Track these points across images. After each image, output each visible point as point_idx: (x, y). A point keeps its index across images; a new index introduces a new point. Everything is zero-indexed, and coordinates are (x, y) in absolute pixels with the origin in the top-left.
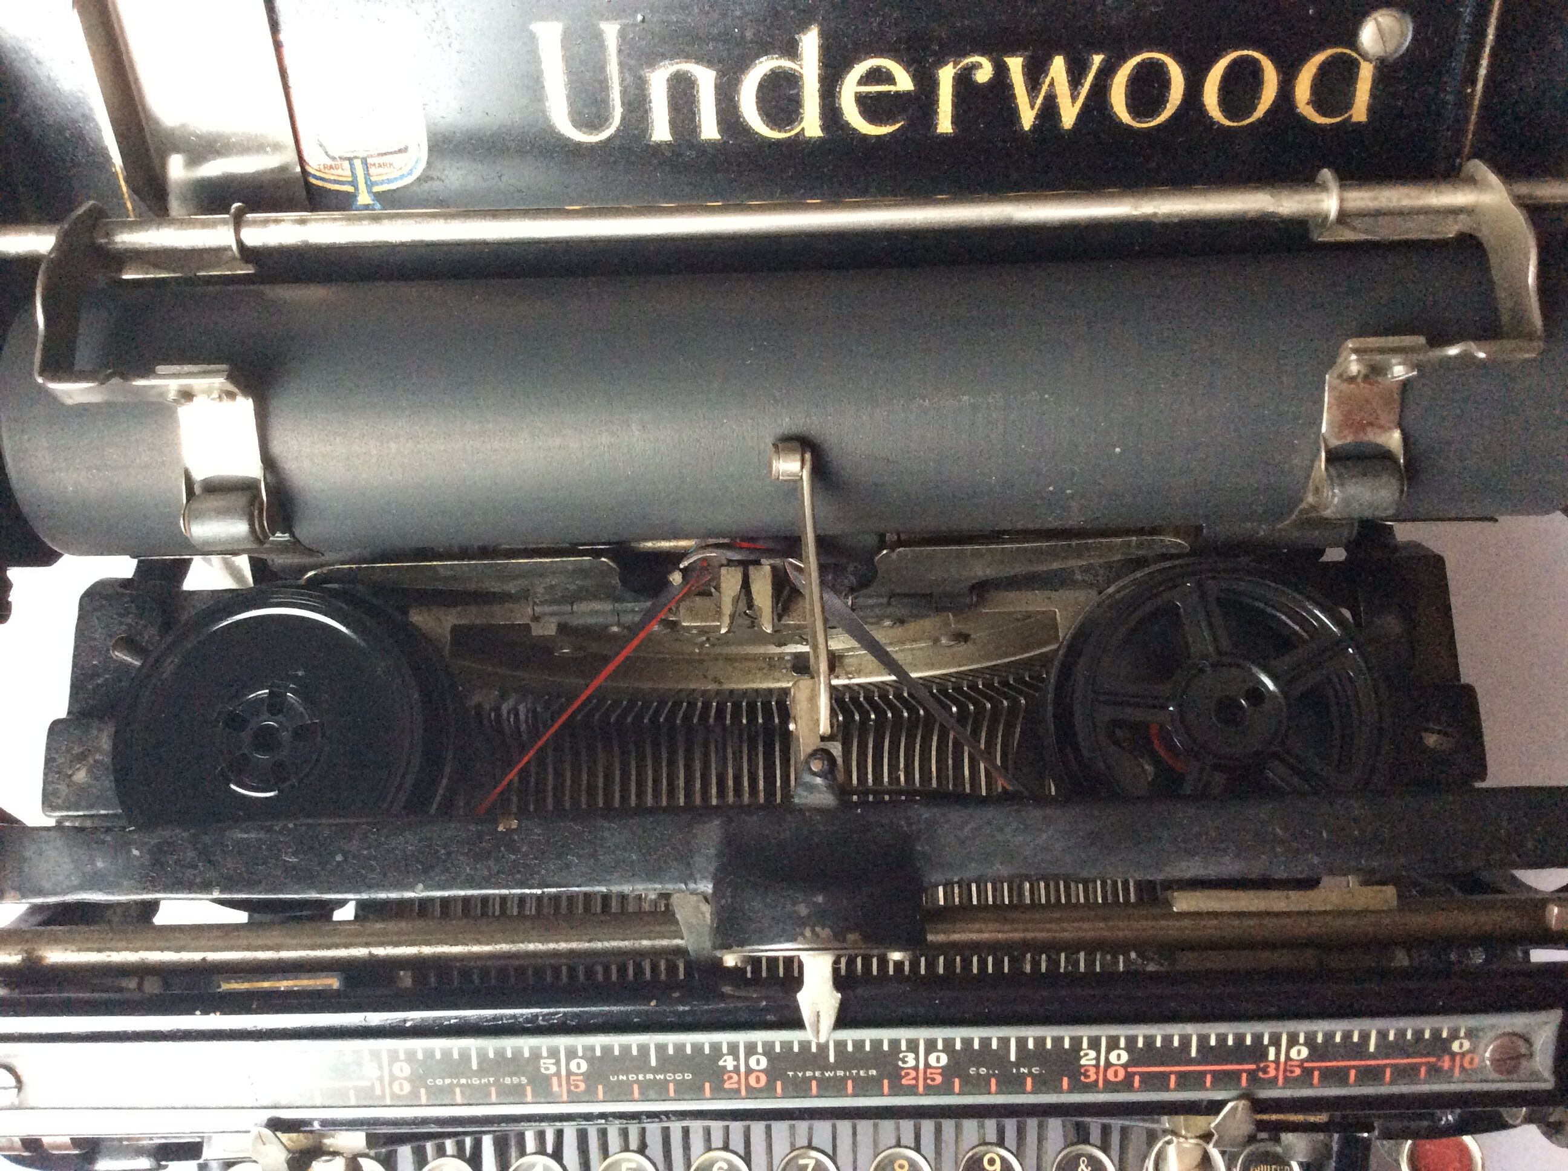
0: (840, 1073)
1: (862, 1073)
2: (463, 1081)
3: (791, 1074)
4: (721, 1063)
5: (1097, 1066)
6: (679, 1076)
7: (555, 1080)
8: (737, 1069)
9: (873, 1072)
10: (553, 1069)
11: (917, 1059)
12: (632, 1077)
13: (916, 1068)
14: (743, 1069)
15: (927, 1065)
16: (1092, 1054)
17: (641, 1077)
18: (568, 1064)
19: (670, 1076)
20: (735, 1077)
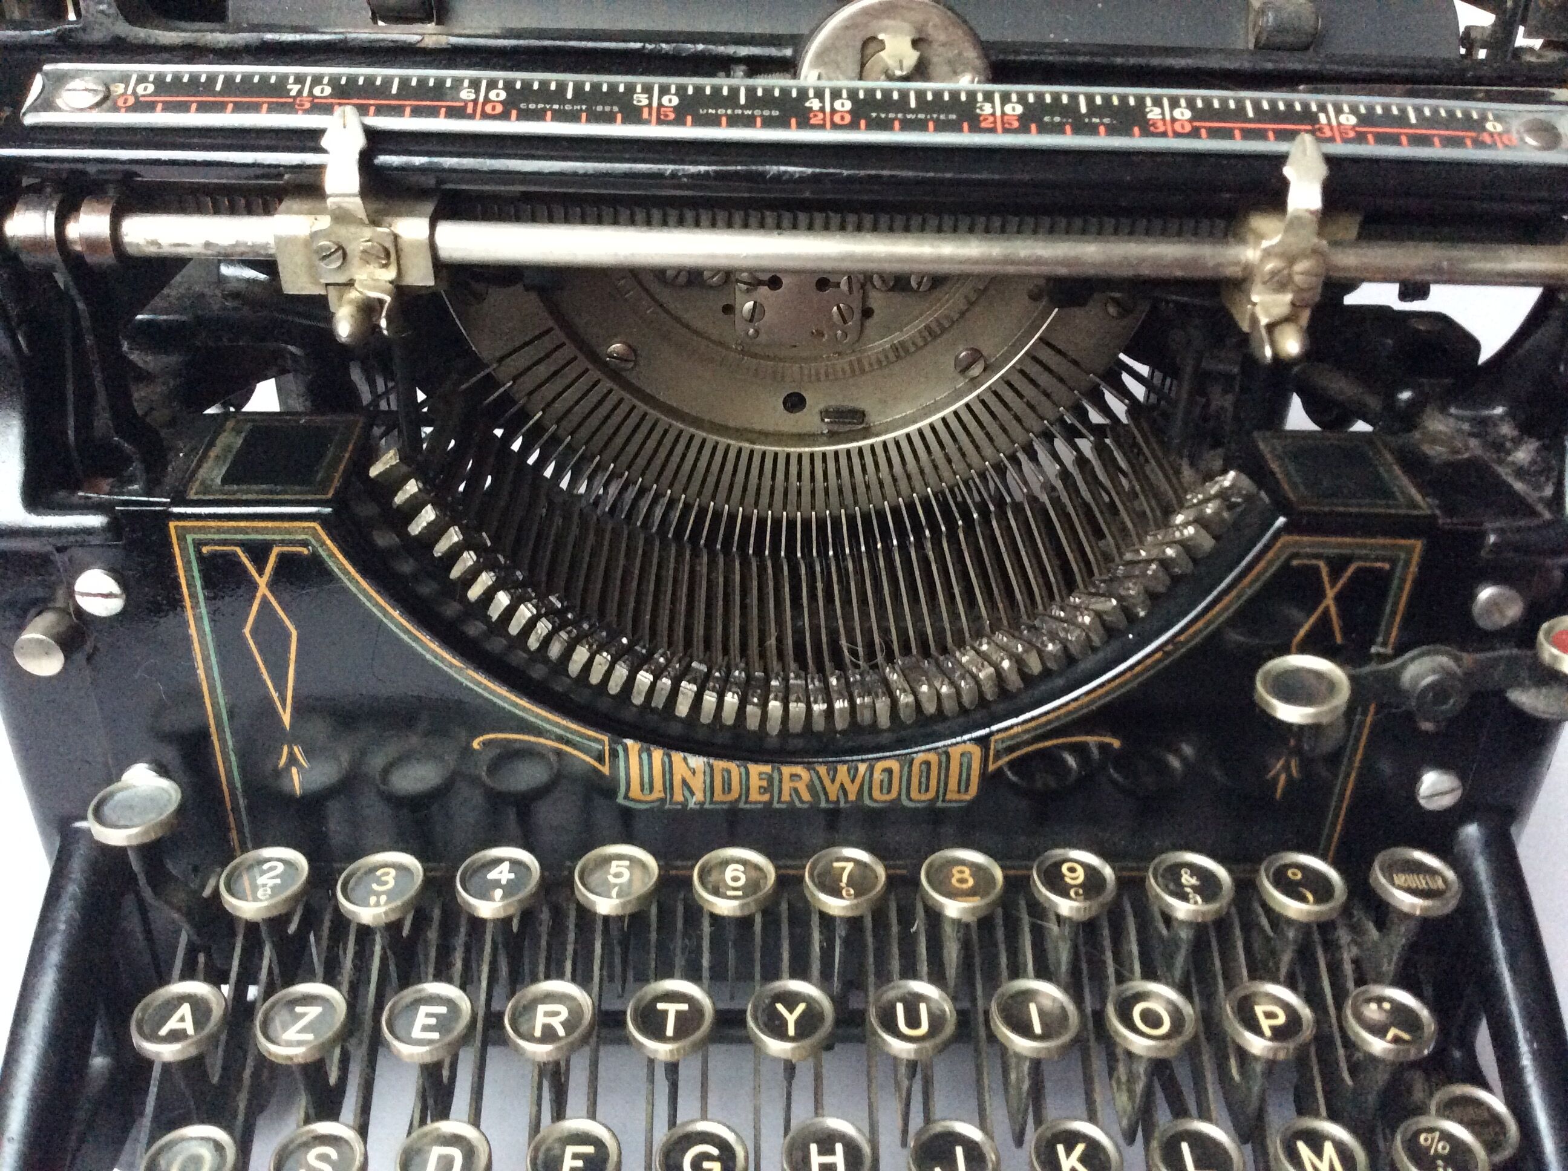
0: (921, 116)
1: (942, 117)
2: (556, 107)
3: (874, 115)
4: (807, 104)
5: (1164, 119)
6: (766, 113)
7: (646, 111)
8: (822, 109)
9: (953, 117)
10: (645, 102)
11: (993, 107)
12: (721, 111)
13: (993, 114)
14: (828, 109)
15: (1003, 114)
16: (1157, 110)
17: (729, 112)
18: (660, 98)
19: (757, 112)
20: (821, 116)
